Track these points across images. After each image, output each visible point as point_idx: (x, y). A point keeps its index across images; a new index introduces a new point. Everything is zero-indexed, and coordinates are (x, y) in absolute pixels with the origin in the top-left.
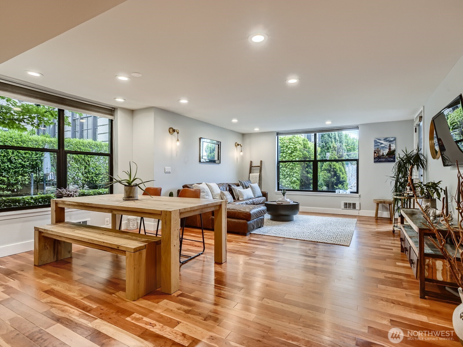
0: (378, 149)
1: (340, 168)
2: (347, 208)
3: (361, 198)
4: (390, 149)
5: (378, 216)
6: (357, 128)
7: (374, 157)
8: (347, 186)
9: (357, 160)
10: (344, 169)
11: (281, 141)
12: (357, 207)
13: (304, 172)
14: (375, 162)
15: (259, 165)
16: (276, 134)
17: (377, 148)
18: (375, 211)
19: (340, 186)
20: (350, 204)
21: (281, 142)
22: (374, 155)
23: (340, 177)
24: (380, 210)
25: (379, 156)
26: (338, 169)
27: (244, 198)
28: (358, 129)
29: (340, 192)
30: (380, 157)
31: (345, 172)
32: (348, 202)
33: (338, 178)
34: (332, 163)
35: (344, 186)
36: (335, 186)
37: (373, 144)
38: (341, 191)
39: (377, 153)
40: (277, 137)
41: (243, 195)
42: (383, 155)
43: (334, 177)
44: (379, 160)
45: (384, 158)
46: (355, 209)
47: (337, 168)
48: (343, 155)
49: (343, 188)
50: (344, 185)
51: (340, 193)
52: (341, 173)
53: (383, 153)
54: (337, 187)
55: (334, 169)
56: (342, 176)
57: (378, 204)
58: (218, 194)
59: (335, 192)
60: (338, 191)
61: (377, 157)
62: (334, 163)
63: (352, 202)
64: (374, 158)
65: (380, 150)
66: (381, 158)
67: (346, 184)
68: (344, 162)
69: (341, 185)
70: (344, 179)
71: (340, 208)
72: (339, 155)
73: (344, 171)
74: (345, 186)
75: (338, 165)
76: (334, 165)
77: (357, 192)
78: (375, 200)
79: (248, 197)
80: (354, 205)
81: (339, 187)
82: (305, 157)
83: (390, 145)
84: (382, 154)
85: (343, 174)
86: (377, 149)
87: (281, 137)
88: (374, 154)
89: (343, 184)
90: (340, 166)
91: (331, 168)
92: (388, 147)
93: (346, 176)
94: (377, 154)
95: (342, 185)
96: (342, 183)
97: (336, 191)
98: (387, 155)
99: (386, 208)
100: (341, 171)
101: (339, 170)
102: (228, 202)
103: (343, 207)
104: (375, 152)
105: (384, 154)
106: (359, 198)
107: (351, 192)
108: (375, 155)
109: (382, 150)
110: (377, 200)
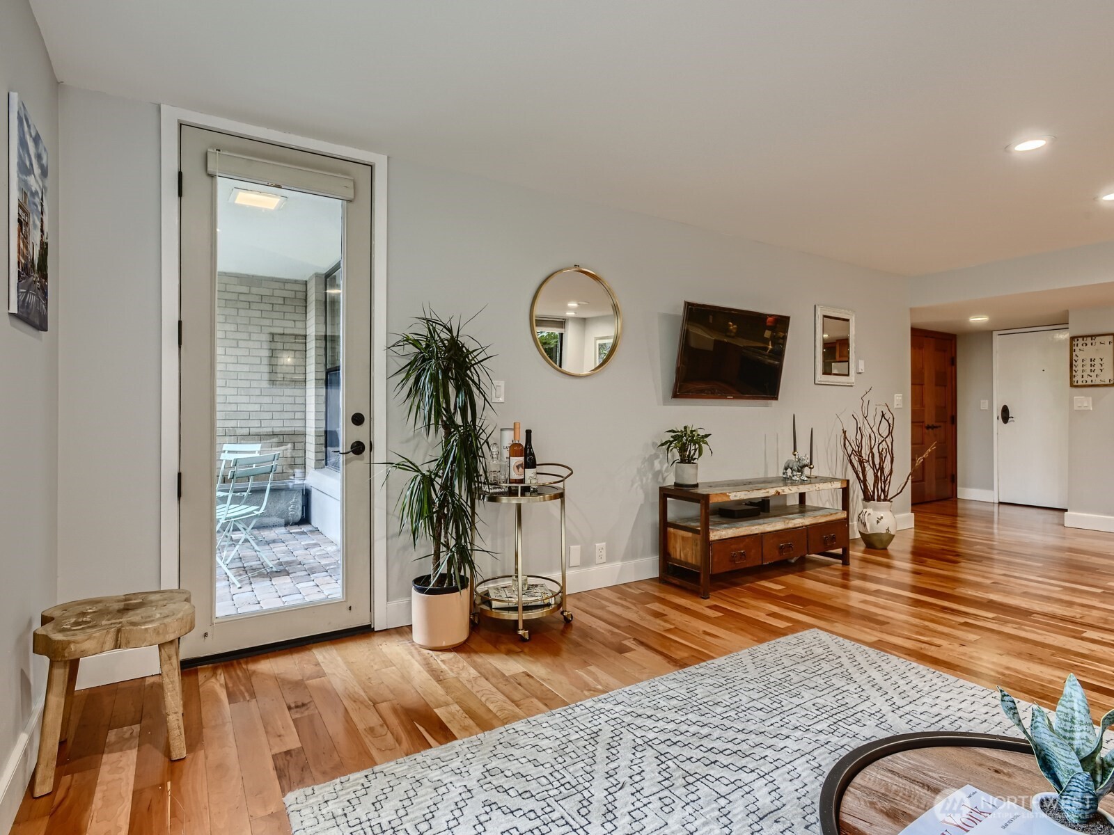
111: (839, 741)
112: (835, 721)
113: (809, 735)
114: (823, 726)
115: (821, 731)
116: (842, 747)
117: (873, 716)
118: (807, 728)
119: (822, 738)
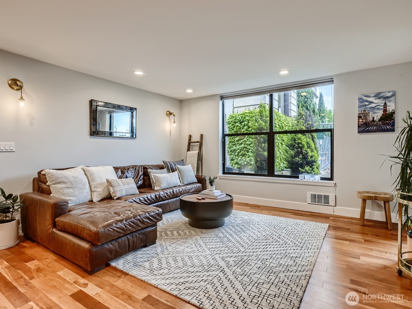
0: (365, 111)
1: (308, 143)
2: (316, 202)
3: (337, 188)
4: (385, 110)
5: (366, 217)
6: (331, 81)
7: (358, 124)
8: (317, 168)
9: (331, 130)
10: (315, 144)
11: (250, 114)
12: (332, 202)
13: (260, 149)
14: (359, 132)
15: (199, 140)
16: (219, 98)
17: (363, 110)
18: (359, 210)
19: (307, 168)
20: (320, 197)
21: (250, 116)
22: (359, 122)
23: (308, 156)
24: (369, 209)
25: (366, 123)
26: (305, 144)
27: (162, 186)
28: (333, 83)
29: (305, 178)
30: (369, 123)
31: (316, 148)
32: (317, 194)
33: (305, 157)
34: (296, 136)
35: (313, 169)
36: (300, 169)
37: (357, 103)
38: (307, 177)
39: (363, 117)
40: (221, 102)
41: (161, 183)
42: (373, 121)
43: (300, 156)
44: (366, 128)
45: (376, 125)
46: (329, 204)
47: (303, 143)
48: (313, 125)
49: (312, 171)
50: (313, 167)
51: (306, 180)
52: (309, 149)
53: (373, 118)
54: (302, 170)
55: (299, 144)
56: (310, 154)
57: (364, 201)
58: (101, 184)
59: (298, 177)
60: (302, 177)
61: (364, 124)
62: (300, 135)
63: (323, 194)
64: (359, 126)
65: (369, 113)
66: (371, 126)
67: (317, 166)
68: (315, 134)
69: (309, 167)
70: (313, 159)
71: (306, 202)
72: (307, 125)
73: (313, 146)
74: (315, 169)
75: (304, 139)
76: (299, 139)
77: (331, 179)
78: (360, 193)
79: (169, 185)
80: (326, 198)
81: (306, 170)
82: (261, 129)
83: (385, 104)
84: (371, 119)
85: (312, 151)
86: (363, 112)
87: (228, 103)
88: (359, 119)
89: (313, 165)
90: (308, 140)
91: (295, 143)
92: (383, 107)
93: (316, 155)
94: (363, 120)
95: (311, 167)
96: (311, 164)
97: (300, 176)
98: (380, 120)
99: (379, 206)
100: (309, 147)
101: (306, 146)
102: (116, 196)
103: (309, 200)
104: (360, 117)
105: (375, 119)
106: (334, 188)
107: (322, 179)
108: (361, 120)
109: (371, 113)
110: (363, 192)
111: (239, 254)
112: (242, 260)
113: (248, 254)
114: (245, 258)
115: (245, 256)
116: (238, 252)
117: (231, 265)
118: (249, 256)
119: (244, 254)
